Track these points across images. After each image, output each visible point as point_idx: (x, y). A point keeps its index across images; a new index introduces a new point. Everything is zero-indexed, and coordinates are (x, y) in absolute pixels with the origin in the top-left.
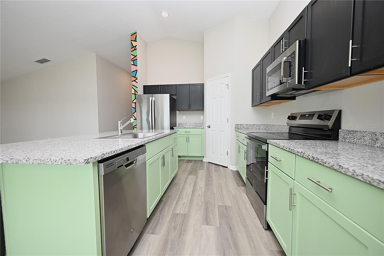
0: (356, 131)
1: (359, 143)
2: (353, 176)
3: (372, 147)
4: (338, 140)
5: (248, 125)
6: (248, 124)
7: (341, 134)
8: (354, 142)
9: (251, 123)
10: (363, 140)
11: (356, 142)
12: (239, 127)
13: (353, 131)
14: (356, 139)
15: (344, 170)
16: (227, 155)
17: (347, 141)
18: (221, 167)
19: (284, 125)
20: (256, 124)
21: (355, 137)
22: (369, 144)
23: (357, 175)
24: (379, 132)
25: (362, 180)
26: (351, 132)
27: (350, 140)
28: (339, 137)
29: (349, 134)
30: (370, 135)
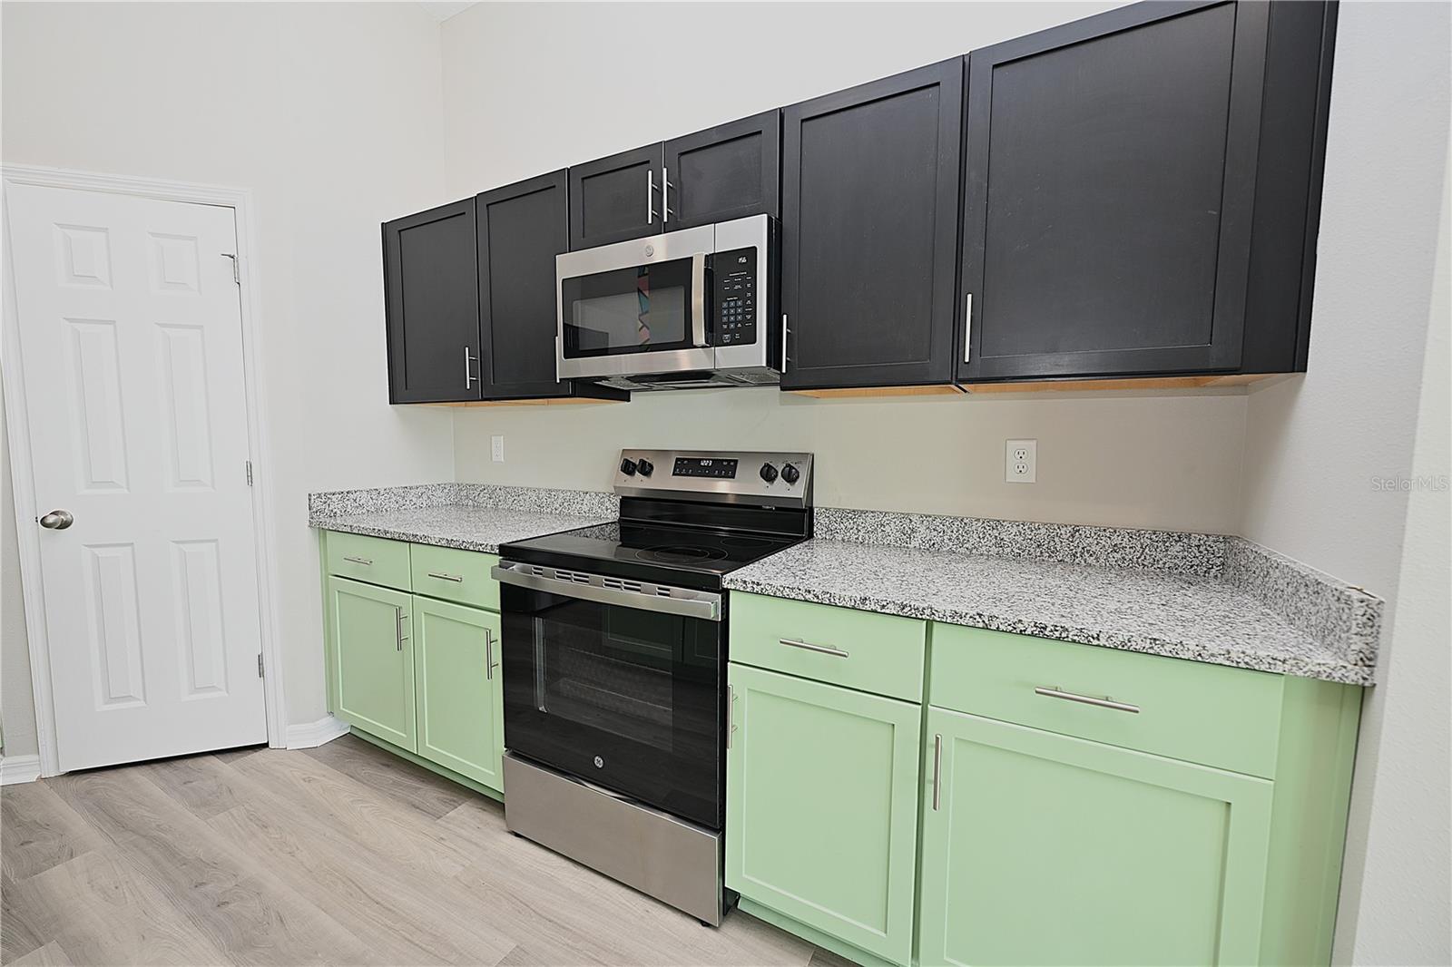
0: (862, 512)
1: (872, 540)
2: (1199, 658)
3: (903, 548)
4: (813, 536)
5: (382, 493)
6: (381, 487)
7: (822, 521)
8: (857, 539)
9: (396, 483)
10: (880, 534)
11: (864, 539)
12: (336, 505)
13: (854, 511)
14: (863, 531)
15: (1167, 647)
16: (261, 674)
17: (840, 539)
18: (212, 759)
19: (578, 489)
20: (414, 484)
21: (859, 528)
22: (897, 542)
23: (1212, 655)
24: (917, 514)
25: (1228, 663)
26: (850, 515)
27: (848, 534)
28: (815, 529)
29: (845, 520)
30: (898, 522)
